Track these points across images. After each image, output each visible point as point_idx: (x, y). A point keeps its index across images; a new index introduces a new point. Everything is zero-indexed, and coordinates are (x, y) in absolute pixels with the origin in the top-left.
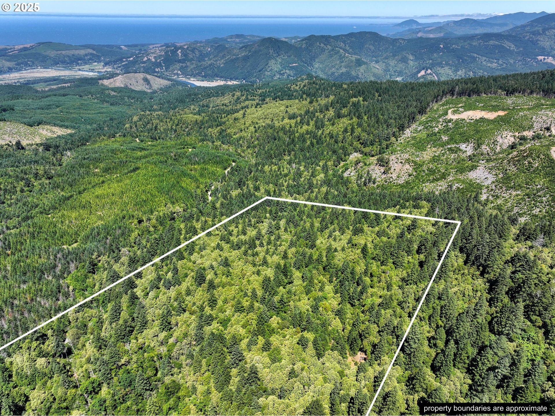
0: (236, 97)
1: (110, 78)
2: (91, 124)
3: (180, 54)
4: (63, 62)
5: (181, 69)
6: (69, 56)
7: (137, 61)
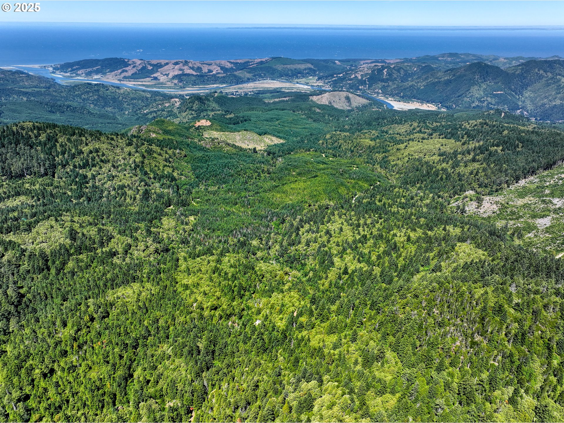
0: (412, 127)
1: (319, 95)
2: (296, 137)
3: (385, 73)
4: (287, 75)
5: (383, 88)
6: (291, 70)
7: (345, 78)
